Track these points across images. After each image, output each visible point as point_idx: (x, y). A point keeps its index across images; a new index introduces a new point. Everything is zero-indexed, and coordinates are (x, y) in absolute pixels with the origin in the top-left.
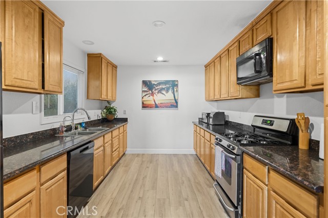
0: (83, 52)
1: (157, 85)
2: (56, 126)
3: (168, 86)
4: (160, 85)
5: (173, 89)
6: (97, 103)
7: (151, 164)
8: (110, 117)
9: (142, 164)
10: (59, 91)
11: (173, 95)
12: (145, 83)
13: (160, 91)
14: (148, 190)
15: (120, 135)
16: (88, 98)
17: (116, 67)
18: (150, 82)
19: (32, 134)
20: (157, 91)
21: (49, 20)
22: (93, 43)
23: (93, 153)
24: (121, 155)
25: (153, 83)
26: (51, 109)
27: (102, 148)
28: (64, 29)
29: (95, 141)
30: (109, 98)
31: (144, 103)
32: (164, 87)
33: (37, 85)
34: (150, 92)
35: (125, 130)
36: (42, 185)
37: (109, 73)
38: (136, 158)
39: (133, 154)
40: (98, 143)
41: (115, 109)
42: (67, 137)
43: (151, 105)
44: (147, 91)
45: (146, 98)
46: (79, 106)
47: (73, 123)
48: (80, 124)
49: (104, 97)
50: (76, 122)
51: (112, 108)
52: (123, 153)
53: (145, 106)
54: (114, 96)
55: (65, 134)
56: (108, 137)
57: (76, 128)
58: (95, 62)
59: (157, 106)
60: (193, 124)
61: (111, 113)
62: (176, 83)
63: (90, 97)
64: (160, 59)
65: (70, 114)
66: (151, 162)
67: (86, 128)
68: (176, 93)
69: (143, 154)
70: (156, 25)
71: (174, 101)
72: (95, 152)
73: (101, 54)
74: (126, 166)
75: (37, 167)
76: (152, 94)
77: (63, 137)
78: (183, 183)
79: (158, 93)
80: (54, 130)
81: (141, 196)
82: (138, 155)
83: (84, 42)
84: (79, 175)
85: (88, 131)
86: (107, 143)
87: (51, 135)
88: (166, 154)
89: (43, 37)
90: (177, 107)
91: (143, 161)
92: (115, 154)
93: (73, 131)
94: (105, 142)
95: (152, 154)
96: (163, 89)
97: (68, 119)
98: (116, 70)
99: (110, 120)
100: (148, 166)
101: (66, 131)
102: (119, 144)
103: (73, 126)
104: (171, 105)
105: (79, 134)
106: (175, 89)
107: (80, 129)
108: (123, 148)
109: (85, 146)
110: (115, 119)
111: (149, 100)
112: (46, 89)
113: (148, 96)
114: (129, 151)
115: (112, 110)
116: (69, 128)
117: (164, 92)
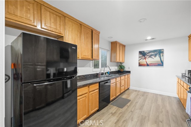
0: (109, 42)
1: (148, 53)
2: (98, 72)
3: (156, 53)
4: (150, 53)
5: (160, 55)
6: (115, 64)
7: (143, 97)
8: (122, 70)
9: (137, 96)
10: (98, 59)
11: (159, 58)
12: (140, 53)
13: (150, 56)
14: (137, 109)
15: (126, 79)
16: (111, 61)
17: (125, 46)
18: (144, 52)
19: (90, 75)
20: (148, 57)
21: (94, 33)
22: (112, 37)
23: (110, 85)
24: (126, 89)
25: (145, 52)
26: (96, 66)
27: (115, 84)
28: (100, 35)
29: (111, 80)
30: (121, 61)
31: (140, 63)
32: (153, 54)
33: (90, 57)
34: (144, 57)
35: (128, 77)
36: (90, 92)
37: (121, 49)
38: (135, 92)
39: (133, 90)
40: (113, 81)
41: (124, 66)
42: (102, 77)
43: (144, 64)
44: (142, 57)
45: (141, 61)
46: (107, 65)
47: (104, 71)
48: (108, 72)
49: (118, 60)
50: (105, 71)
51: (122, 66)
52: (127, 88)
53: (140, 65)
54: (123, 60)
55: (101, 76)
56: (118, 79)
57: (105, 74)
58: (114, 45)
59: (148, 65)
60: (176, 77)
61: (122, 68)
62: (162, 51)
63: (112, 61)
64: (149, 38)
65: (103, 68)
66: (143, 96)
67: (109, 74)
68: (162, 57)
69: (139, 91)
70: (140, 22)
71: (160, 62)
72: (111, 85)
73: (116, 41)
74: (128, 95)
75: (88, 85)
76: (145, 58)
77: (100, 77)
78: (162, 112)
79: (149, 57)
80: (97, 74)
81: (133, 110)
82: (136, 91)
83: (108, 38)
84: (106, 94)
85: (110, 75)
86: (118, 81)
87: (96, 76)
88: (154, 94)
89: (92, 40)
90: (162, 65)
91: (138, 94)
92: (122, 88)
93: (104, 75)
94: (117, 81)
95: (144, 92)
96: (152, 55)
97: (102, 70)
98: (125, 48)
99: (121, 71)
100: (140, 97)
101: (101, 75)
102: (125, 83)
103: (104, 73)
104: (158, 64)
105: (106, 76)
106: (161, 55)
107: (107, 75)
108: (128, 86)
109: (107, 81)
110: (124, 71)
111: (143, 61)
112: (93, 58)
113: (142, 59)
114: (131, 88)
115: (122, 67)
116: (102, 74)
117: (153, 57)
